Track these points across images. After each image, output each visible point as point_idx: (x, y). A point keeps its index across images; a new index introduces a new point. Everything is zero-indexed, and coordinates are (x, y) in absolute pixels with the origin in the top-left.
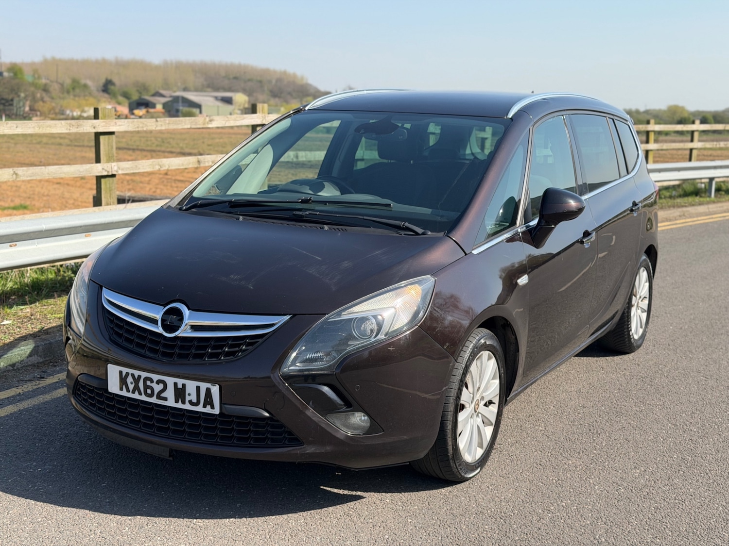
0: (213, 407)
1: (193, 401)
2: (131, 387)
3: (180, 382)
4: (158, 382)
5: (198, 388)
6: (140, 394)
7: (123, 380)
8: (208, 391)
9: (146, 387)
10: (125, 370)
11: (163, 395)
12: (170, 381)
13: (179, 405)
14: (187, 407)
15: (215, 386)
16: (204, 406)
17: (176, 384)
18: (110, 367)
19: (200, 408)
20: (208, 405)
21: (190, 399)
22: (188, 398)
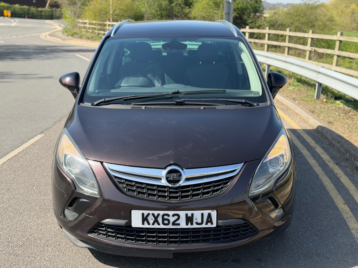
0: (212, 224)
1: (198, 222)
2: (151, 222)
3: (189, 213)
4: (173, 215)
5: (202, 215)
6: (159, 224)
7: (145, 219)
8: (209, 215)
9: (163, 220)
10: (146, 212)
11: (177, 222)
12: (182, 214)
13: (190, 226)
14: (195, 226)
15: (214, 211)
16: (206, 224)
17: (187, 215)
18: (133, 212)
19: (204, 226)
20: (209, 222)
21: (196, 222)
22: (195, 221)
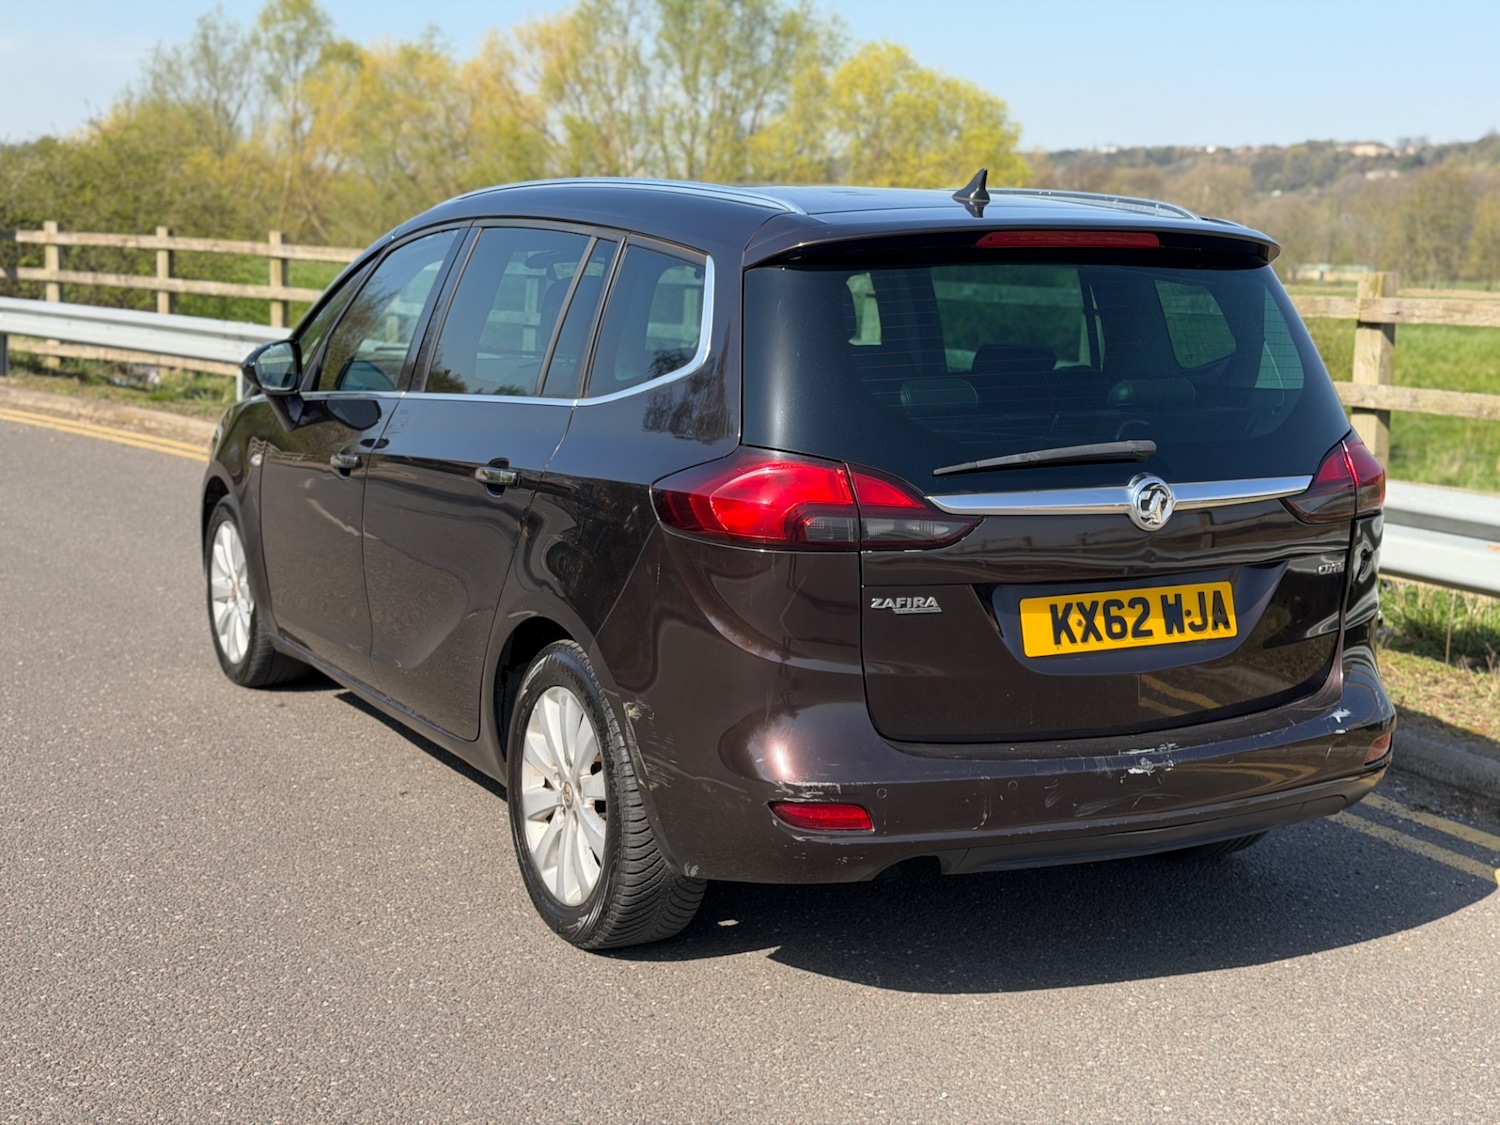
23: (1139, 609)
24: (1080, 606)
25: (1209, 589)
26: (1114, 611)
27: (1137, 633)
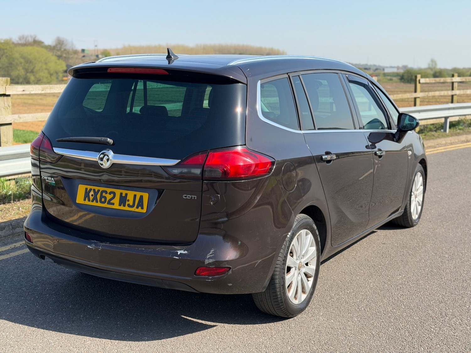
23: (112, 195)
24: (94, 190)
25: (139, 194)
26: (104, 194)
27: (109, 203)
